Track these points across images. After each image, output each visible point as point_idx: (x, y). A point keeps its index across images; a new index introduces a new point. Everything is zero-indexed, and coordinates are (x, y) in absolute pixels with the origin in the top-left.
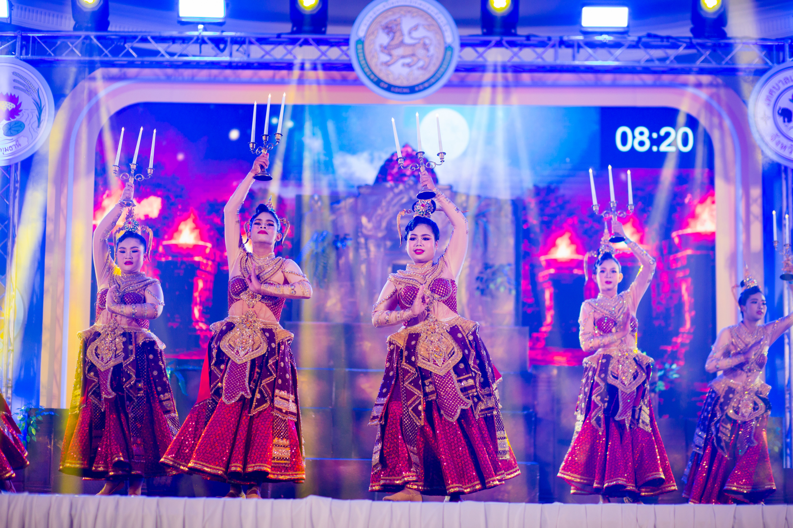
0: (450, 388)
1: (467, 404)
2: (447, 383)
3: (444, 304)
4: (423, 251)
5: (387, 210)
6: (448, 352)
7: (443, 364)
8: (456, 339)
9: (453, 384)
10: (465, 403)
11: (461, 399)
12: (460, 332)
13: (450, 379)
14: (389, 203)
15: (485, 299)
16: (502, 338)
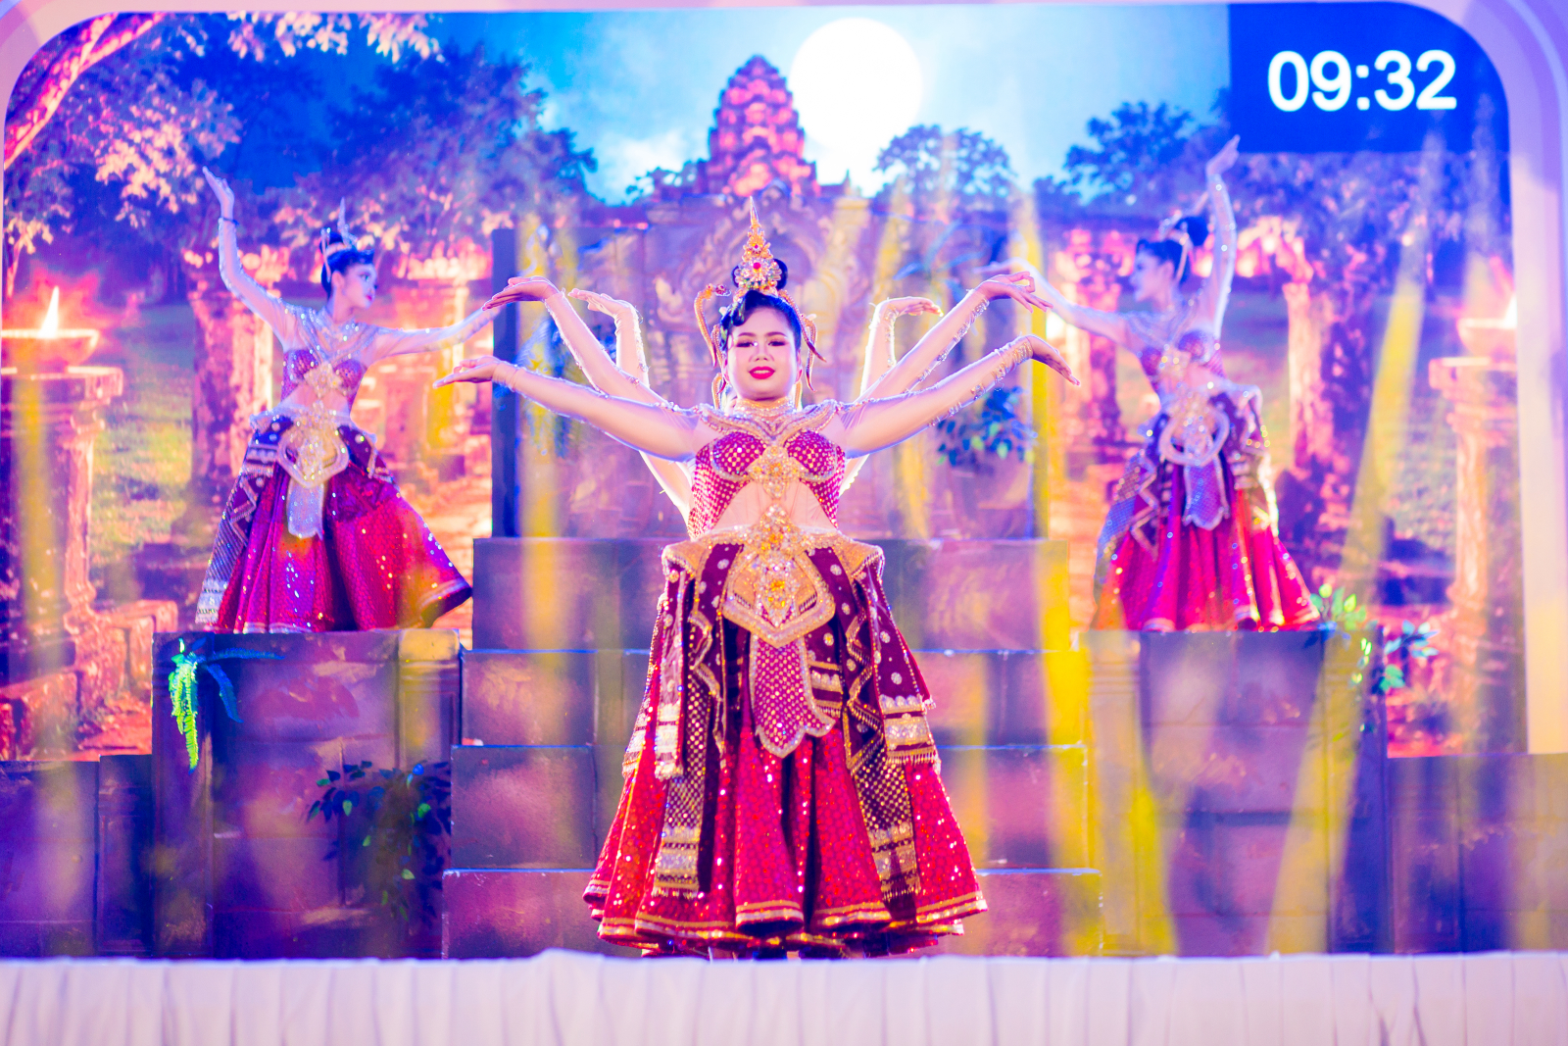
0: (789, 679)
1: (822, 725)
2: (785, 666)
3: (811, 492)
4: (772, 371)
5: (719, 263)
6: (801, 602)
7: (784, 622)
8: (826, 575)
9: (797, 673)
10: (818, 721)
11: (809, 712)
12: (839, 564)
13: (793, 660)
14: (722, 245)
15: (959, 473)
16: (1004, 567)
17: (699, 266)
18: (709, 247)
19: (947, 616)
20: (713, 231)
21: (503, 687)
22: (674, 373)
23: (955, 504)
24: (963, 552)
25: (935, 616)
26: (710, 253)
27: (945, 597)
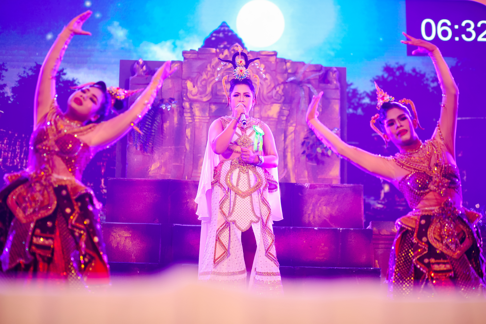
15: (310, 163)
16: (336, 196)
17: (205, 76)
18: (209, 69)
19: (312, 216)
20: (211, 63)
21: (119, 239)
22: (193, 119)
23: (309, 176)
24: (318, 189)
25: (307, 215)
26: (209, 71)
27: (311, 208)
